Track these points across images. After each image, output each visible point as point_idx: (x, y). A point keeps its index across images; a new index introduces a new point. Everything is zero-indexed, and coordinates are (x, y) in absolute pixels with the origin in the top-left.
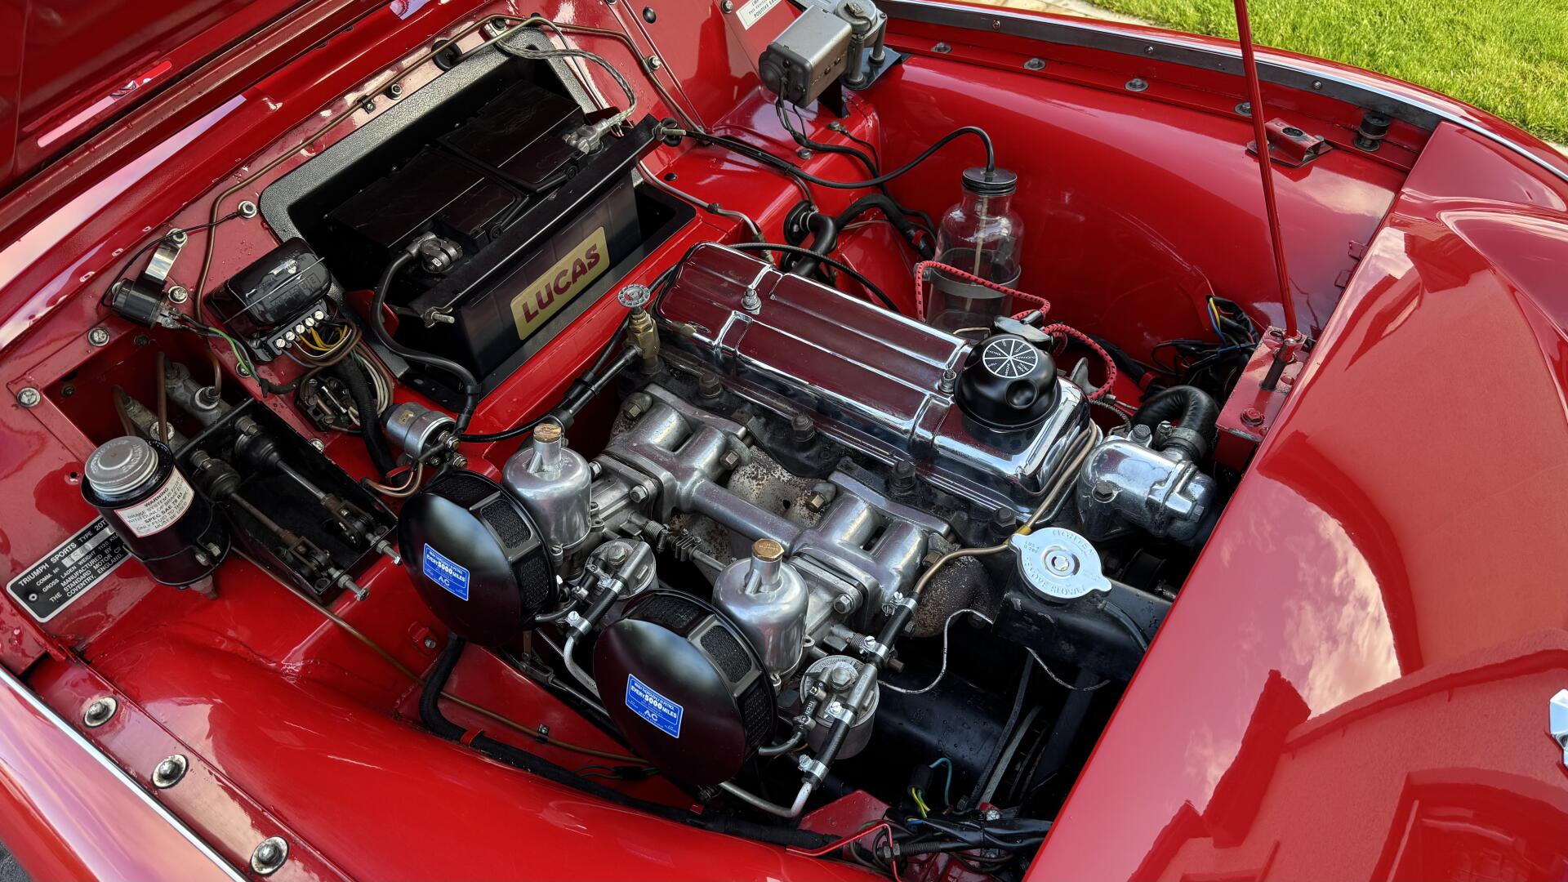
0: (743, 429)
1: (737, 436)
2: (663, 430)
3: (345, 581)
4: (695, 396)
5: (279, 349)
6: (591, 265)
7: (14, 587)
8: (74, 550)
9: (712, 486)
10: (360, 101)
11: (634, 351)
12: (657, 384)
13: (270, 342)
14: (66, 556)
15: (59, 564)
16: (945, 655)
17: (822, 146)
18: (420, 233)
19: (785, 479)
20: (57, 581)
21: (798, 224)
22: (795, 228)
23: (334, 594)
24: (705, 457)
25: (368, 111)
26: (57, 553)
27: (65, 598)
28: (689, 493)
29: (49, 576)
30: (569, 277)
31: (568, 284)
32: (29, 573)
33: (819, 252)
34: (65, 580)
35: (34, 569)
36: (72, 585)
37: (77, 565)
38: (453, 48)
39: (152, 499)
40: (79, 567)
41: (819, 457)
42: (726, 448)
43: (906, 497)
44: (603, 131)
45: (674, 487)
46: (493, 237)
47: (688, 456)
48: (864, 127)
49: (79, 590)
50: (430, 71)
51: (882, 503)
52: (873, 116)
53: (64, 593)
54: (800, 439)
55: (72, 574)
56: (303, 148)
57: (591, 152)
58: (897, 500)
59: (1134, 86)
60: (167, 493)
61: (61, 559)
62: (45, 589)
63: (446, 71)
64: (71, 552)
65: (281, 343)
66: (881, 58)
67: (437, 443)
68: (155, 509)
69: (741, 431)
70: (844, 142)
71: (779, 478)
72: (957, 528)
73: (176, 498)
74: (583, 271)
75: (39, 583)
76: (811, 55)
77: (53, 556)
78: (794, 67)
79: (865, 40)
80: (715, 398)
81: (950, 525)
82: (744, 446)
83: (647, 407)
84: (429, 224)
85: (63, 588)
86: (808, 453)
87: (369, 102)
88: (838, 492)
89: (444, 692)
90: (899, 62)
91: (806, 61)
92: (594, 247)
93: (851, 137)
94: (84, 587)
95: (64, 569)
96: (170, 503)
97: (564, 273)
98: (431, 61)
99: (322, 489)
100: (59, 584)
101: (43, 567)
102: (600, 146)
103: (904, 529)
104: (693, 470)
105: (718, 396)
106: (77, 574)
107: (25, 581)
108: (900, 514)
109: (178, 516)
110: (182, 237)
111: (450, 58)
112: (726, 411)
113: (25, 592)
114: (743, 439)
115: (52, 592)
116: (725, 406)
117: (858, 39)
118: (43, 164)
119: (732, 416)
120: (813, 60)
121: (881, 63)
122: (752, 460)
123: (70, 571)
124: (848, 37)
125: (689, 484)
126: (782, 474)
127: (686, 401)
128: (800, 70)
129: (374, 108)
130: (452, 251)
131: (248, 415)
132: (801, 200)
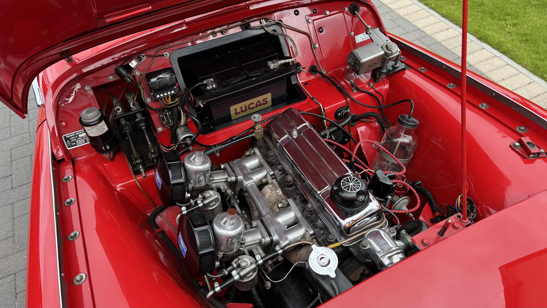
0: (273, 172)
1: (269, 174)
2: (251, 163)
3: (142, 170)
4: (265, 157)
5: (157, 98)
6: (264, 104)
7: (65, 137)
8: (83, 133)
9: (256, 187)
10: (212, 32)
11: (252, 135)
12: (257, 148)
13: (155, 95)
14: (80, 134)
15: (78, 135)
16: (288, 274)
17: (361, 90)
18: (209, 77)
19: (280, 194)
20: (76, 140)
21: (341, 113)
22: (339, 114)
23: (137, 173)
24: (257, 177)
25: (214, 36)
26: (78, 132)
27: (76, 145)
28: (247, 185)
29: (74, 137)
30: (254, 105)
31: (253, 108)
32: (69, 135)
33: (341, 125)
34: (77, 140)
35: (71, 134)
36: (79, 142)
37: (82, 137)
38: (248, 24)
39: (93, 127)
40: (82, 138)
41: (291, 192)
42: (266, 177)
43: (307, 216)
44: (281, 63)
45: (242, 182)
46: (229, 85)
47: (253, 174)
48: (382, 88)
49: (80, 144)
50: (238, 30)
51: (299, 215)
52: (387, 85)
53: (76, 143)
54: (286, 183)
55: (80, 139)
56: (190, 42)
57: (274, 69)
58: (304, 216)
59: (482, 105)
60: (98, 127)
61: (79, 134)
62: (72, 141)
63: (243, 31)
64: (82, 133)
65: (158, 96)
66: (396, 66)
67: (185, 140)
68: (94, 130)
69: (272, 173)
70: (371, 91)
71: (278, 193)
72: (317, 234)
73: (101, 129)
74: (260, 105)
75: (71, 138)
76: (364, 58)
77: (77, 133)
78: (357, 61)
79: (389, 59)
80: (271, 159)
81: (314, 232)
82: (270, 178)
83: (252, 154)
84: (214, 76)
85: (76, 142)
86: (288, 189)
87: (215, 34)
88: (288, 205)
89: (161, 214)
90: (404, 69)
91: (361, 60)
92: (266, 99)
93: (375, 90)
94: (82, 144)
95: (78, 137)
96: (99, 130)
97: (253, 103)
98: (240, 26)
99: (150, 142)
100: (76, 141)
101: (73, 134)
102: (278, 68)
103: (300, 226)
104: (252, 179)
105: (272, 159)
106: (81, 140)
107: (68, 136)
108: (303, 221)
109: (100, 134)
110: (144, 57)
111: (246, 27)
112: (271, 165)
113: (66, 139)
114: (271, 176)
115: (73, 142)
116: (273, 163)
117: (386, 58)
118: (106, 27)
119: (272, 167)
120: (364, 60)
121: (397, 68)
122: (272, 183)
123: (80, 138)
124: (382, 56)
125: (247, 183)
126: (279, 192)
127: (263, 157)
128: (358, 62)
129: (216, 36)
130: (214, 86)
131: (140, 113)
132: (345, 106)
